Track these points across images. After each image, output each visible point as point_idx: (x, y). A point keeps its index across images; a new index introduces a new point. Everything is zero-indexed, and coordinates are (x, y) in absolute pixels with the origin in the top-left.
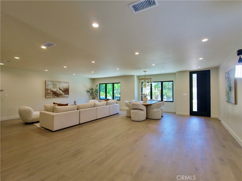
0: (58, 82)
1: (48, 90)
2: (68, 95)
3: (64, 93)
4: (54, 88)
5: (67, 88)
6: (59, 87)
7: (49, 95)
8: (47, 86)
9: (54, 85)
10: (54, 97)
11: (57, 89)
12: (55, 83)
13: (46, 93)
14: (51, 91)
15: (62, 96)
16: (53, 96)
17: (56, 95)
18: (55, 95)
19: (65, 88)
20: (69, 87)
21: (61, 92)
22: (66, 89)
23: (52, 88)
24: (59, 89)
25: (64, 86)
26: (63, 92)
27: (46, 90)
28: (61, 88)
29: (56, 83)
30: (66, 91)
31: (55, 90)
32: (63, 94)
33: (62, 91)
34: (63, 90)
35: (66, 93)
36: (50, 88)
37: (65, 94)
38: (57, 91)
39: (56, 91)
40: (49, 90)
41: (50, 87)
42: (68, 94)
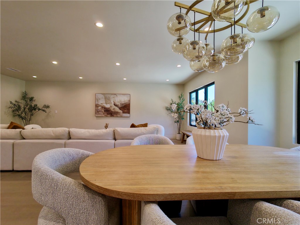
0: (113, 95)
1: (98, 107)
2: (129, 115)
3: (121, 111)
4: (106, 103)
5: (127, 104)
6: (114, 102)
7: (100, 112)
8: (98, 100)
9: (107, 99)
10: (107, 116)
11: (111, 105)
12: (108, 96)
13: (96, 111)
14: (102, 107)
15: (118, 115)
16: (105, 115)
17: (109, 114)
18: (107, 114)
19: (123, 103)
20: (129, 101)
21: (117, 109)
22: (124, 105)
23: (104, 103)
24: (114, 104)
25: (122, 100)
26: (120, 109)
27: (97, 106)
28: (117, 103)
29: (110, 95)
30: (126, 108)
31: (108, 106)
32: (119, 113)
33: (118, 107)
34: (120, 106)
35: (126, 111)
36: (101, 104)
37: (124, 113)
38: (111, 108)
39: (109, 108)
40: (100, 106)
41: (102, 102)
42: (129, 113)
